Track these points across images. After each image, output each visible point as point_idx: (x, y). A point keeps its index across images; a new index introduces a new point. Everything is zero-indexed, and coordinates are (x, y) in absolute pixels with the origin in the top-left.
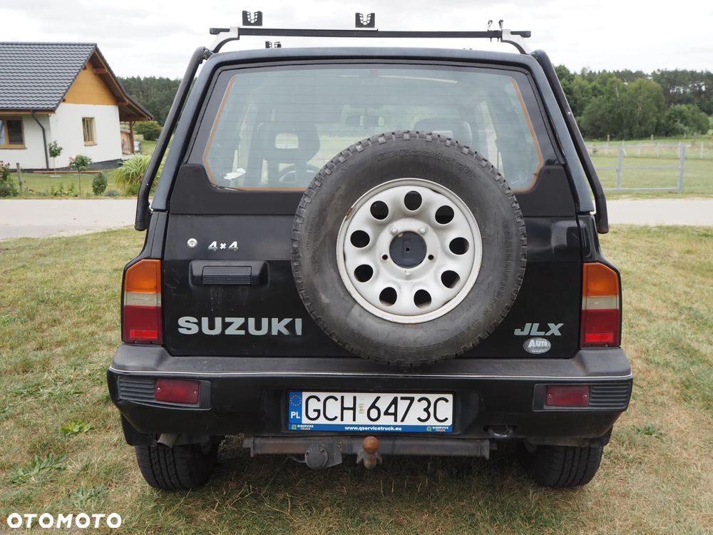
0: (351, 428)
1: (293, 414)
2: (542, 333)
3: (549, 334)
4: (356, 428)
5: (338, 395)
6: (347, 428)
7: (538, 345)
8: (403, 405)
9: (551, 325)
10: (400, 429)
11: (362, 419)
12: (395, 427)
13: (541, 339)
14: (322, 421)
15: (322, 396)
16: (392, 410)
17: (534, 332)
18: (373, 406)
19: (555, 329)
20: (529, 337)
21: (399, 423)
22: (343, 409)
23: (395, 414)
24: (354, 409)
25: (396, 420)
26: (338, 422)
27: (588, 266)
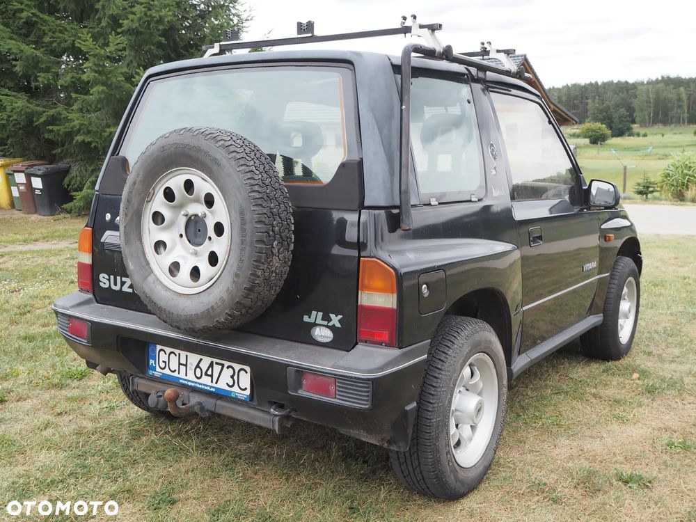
0: (184, 382)
1: (152, 362)
2: (325, 323)
3: (330, 324)
4: (186, 382)
5: (177, 352)
6: (181, 381)
7: (323, 334)
8: (217, 368)
9: (332, 316)
10: (214, 390)
11: (191, 376)
12: (211, 387)
13: (324, 328)
14: (167, 371)
15: (168, 350)
16: (209, 373)
17: (319, 321)
18: (198, 366)
19: (335, 320)
20: (315, 325)
21: (214, 385)
22: (180, 364)
23: (211, 376)
24: (186, 365)
25: (212, 382)
26: (176, 374)
27: (364, 261)
